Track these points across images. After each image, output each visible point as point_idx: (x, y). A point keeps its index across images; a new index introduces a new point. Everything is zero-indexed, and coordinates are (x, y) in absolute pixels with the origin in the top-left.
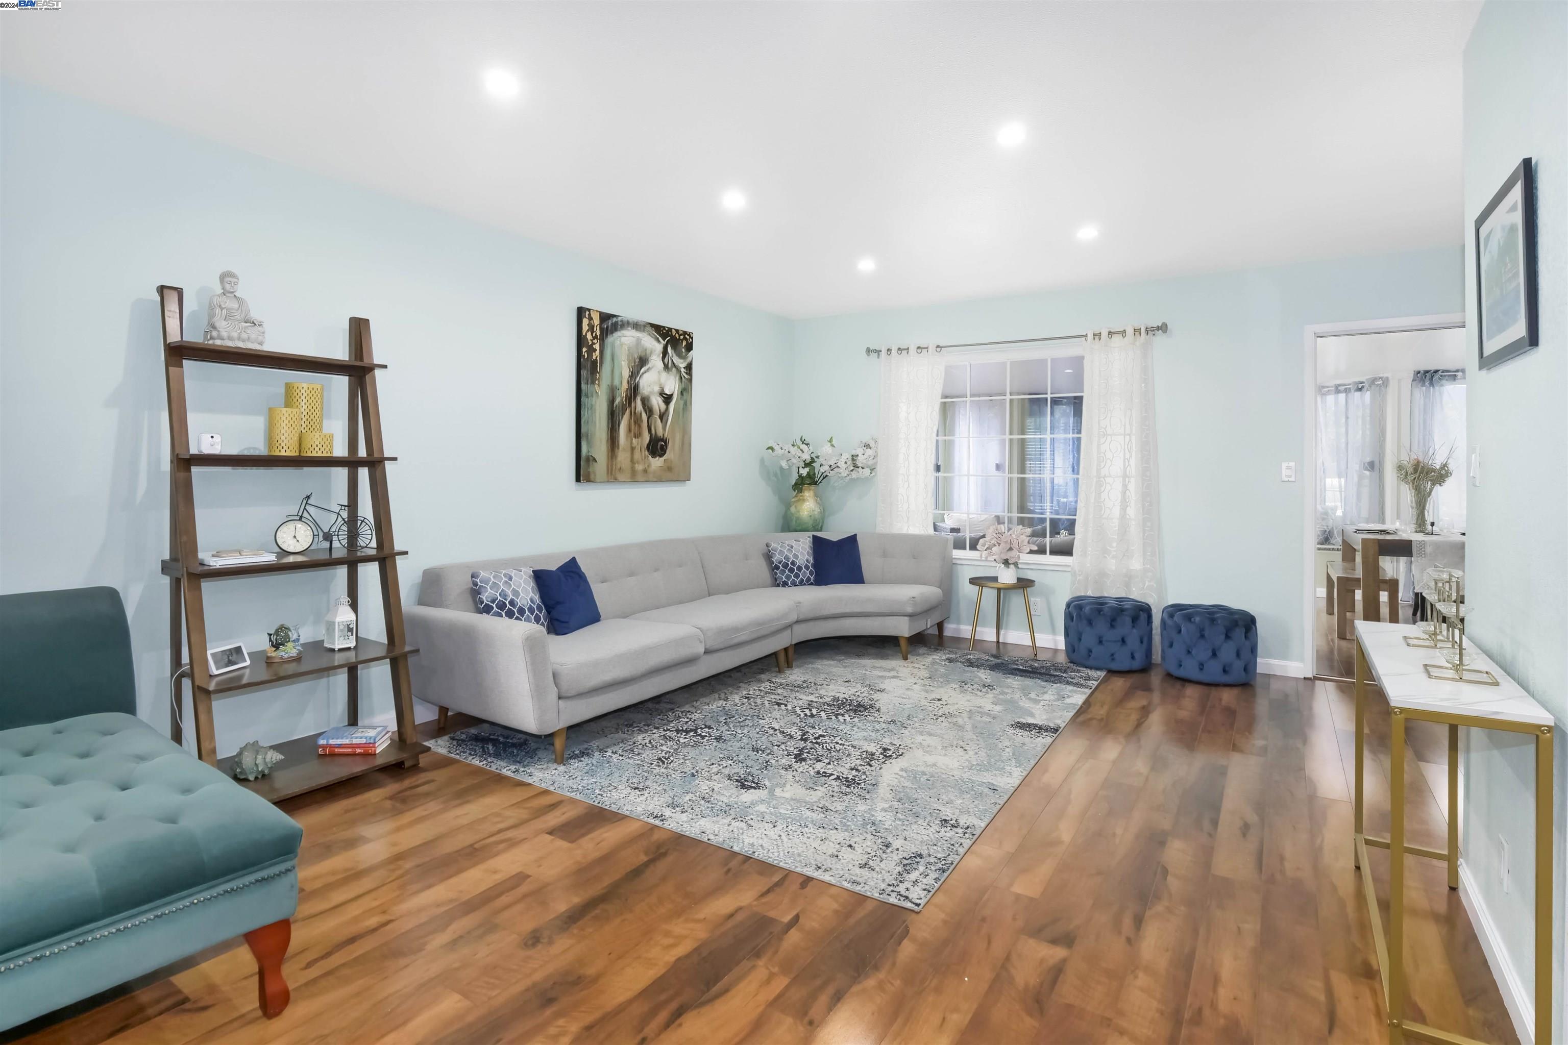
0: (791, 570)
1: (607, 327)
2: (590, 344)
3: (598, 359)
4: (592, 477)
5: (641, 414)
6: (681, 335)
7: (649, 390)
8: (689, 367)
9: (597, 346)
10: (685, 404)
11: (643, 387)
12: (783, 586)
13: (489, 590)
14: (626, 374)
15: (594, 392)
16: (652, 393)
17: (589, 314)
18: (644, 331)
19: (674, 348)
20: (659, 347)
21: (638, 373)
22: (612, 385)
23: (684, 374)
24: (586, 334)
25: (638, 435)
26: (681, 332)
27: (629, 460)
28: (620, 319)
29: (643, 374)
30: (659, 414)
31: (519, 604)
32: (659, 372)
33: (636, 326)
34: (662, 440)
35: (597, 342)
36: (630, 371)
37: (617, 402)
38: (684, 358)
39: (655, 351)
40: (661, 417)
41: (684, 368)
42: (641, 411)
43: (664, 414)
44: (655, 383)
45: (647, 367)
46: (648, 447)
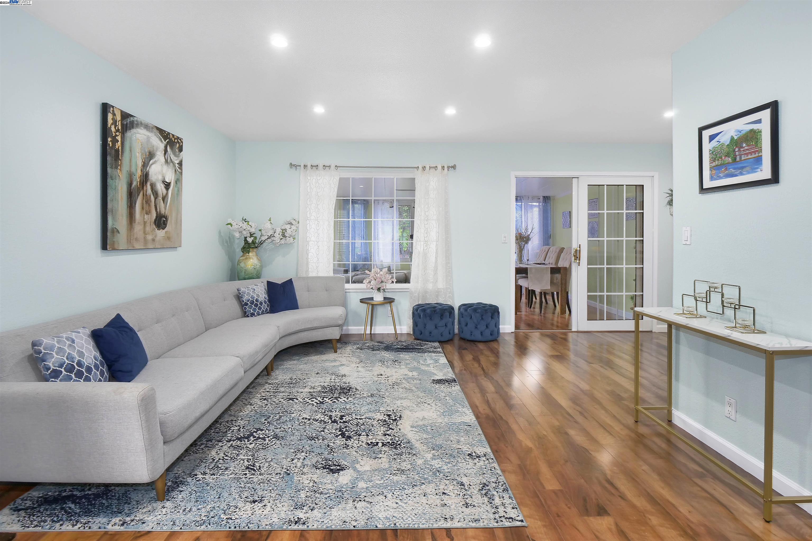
0: (256, 305)
1: (127, 124)
2: (113, 135)
3: (120, 148)
4: (116, 247)
5: (150, 196)
6: (176, 139)
7: (156, 177)
8: (180, 164)
9: (119, 138)
10: (178, 191)
11: (152, 175)
12: (251, 316)
13: (55, 355)
14: (140, 164)
15: (117, 176)
16: (158, 180)
17: (113, 111)
18: (152, 132)
19: (172, 148)
20: (162, 146)
21: (148, 163)
22: (130, 171)
23: (178, 168)
24: (111, 126)
25: (148, 213)
26: (175, 137)
28: (135, 118)
29: (151, 165)
30: (162, 196)
31: (86, 363)
32: (162, 165)
33: (147, 127)
34: (164, 216)
35: (119, 134)
36: (142, 161)
37: (134, 185)
38: (178, 157)
39: (159, 148)
40: (163, 199)
41: (177, 164)
42: (150, 193)
43: (165, 197)
44: (159, 173)
45: (154, 160)
46: (155, 222)
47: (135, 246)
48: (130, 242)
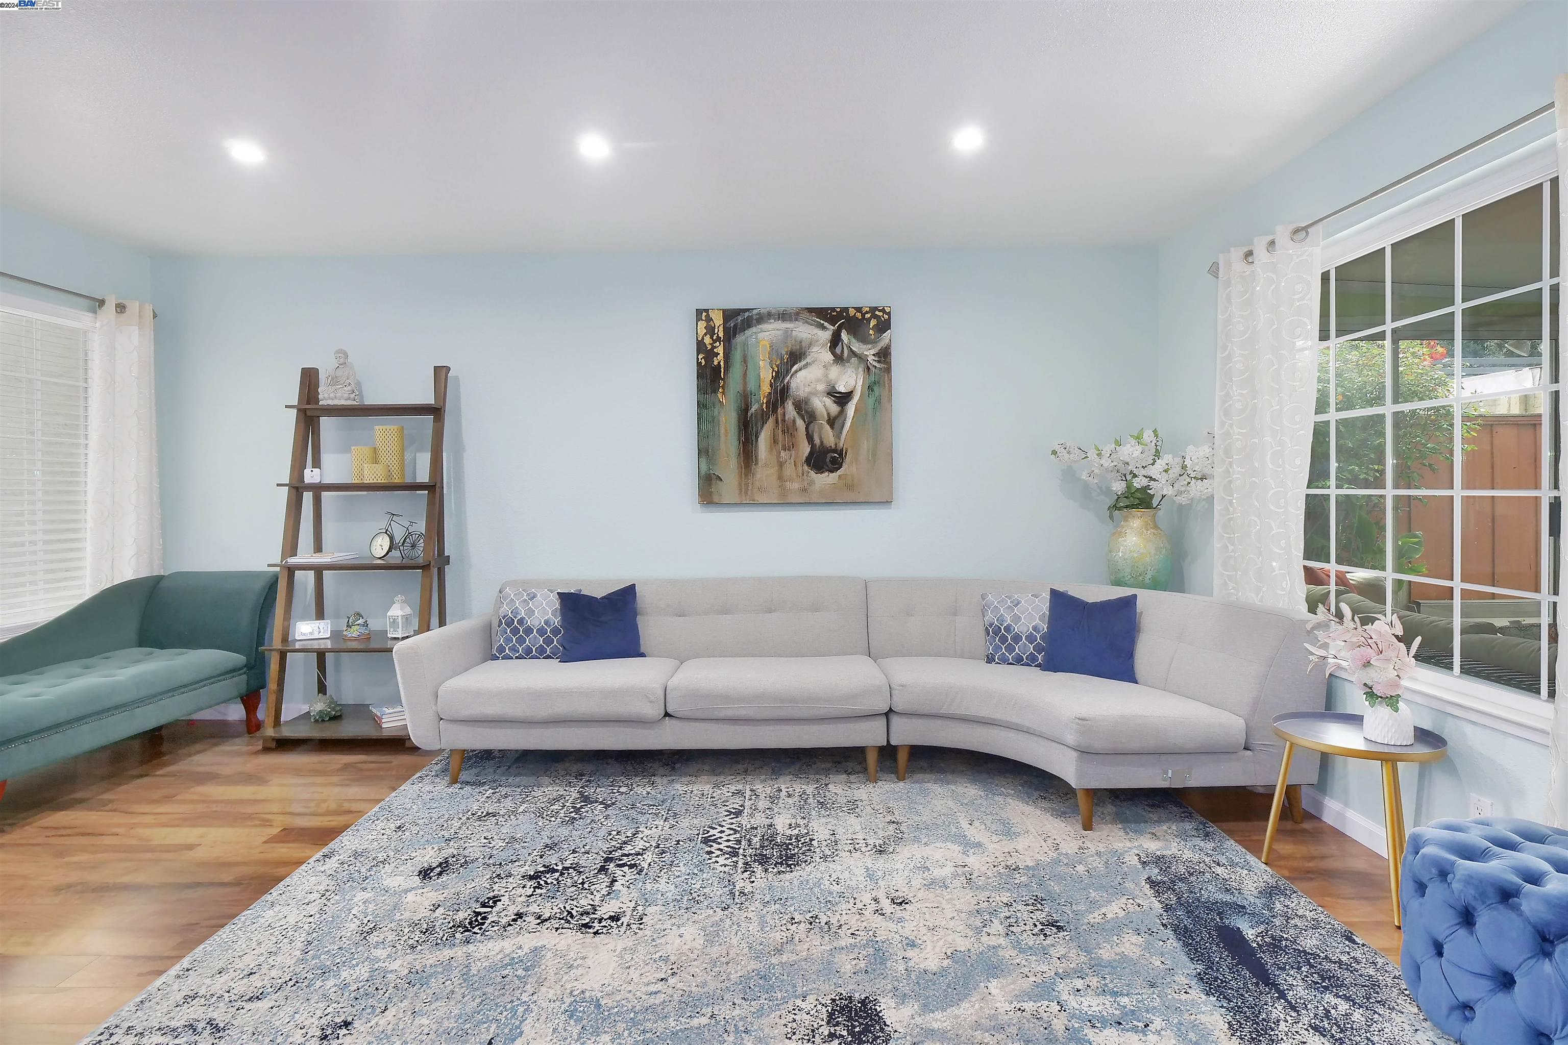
1: (735, 326)
2: (709, 347)
3: (722, 363)
4: (716, 498)
5: (794, 421)
7: (807, 390)
8: (884, 355)
9: (720, 350)
11: (798, 388)
14: (766, 375)
15: (717, 400)
16: (815, 393)
17: (708, 316)
18: (796, 320)
19: (854, 332)
20: (825, 336)
21: (788, 372)
22: (744, 391)
23: (875, 363)
24: (703, 338)
25: (791, 447)
26: (864, 310)
27: (775, 477)
28: (755, 312)
29: (796, 372)
30: (826, 417)
31: (530, 624)
32: (824, 366)
33: (783, 316)
34: (835, 451)
35: (720, 344)
36: (773, 371)
37: (753, 410)
38: (874, 342)
39: (817, 341)
40: (832, 422)
41: (874, 355)
42: (794, 418)
43: (836, 417)
44: (818, 380)
45: (803, 363)
46: (808, 461)
47: (758, 499)
48: (746, 493)
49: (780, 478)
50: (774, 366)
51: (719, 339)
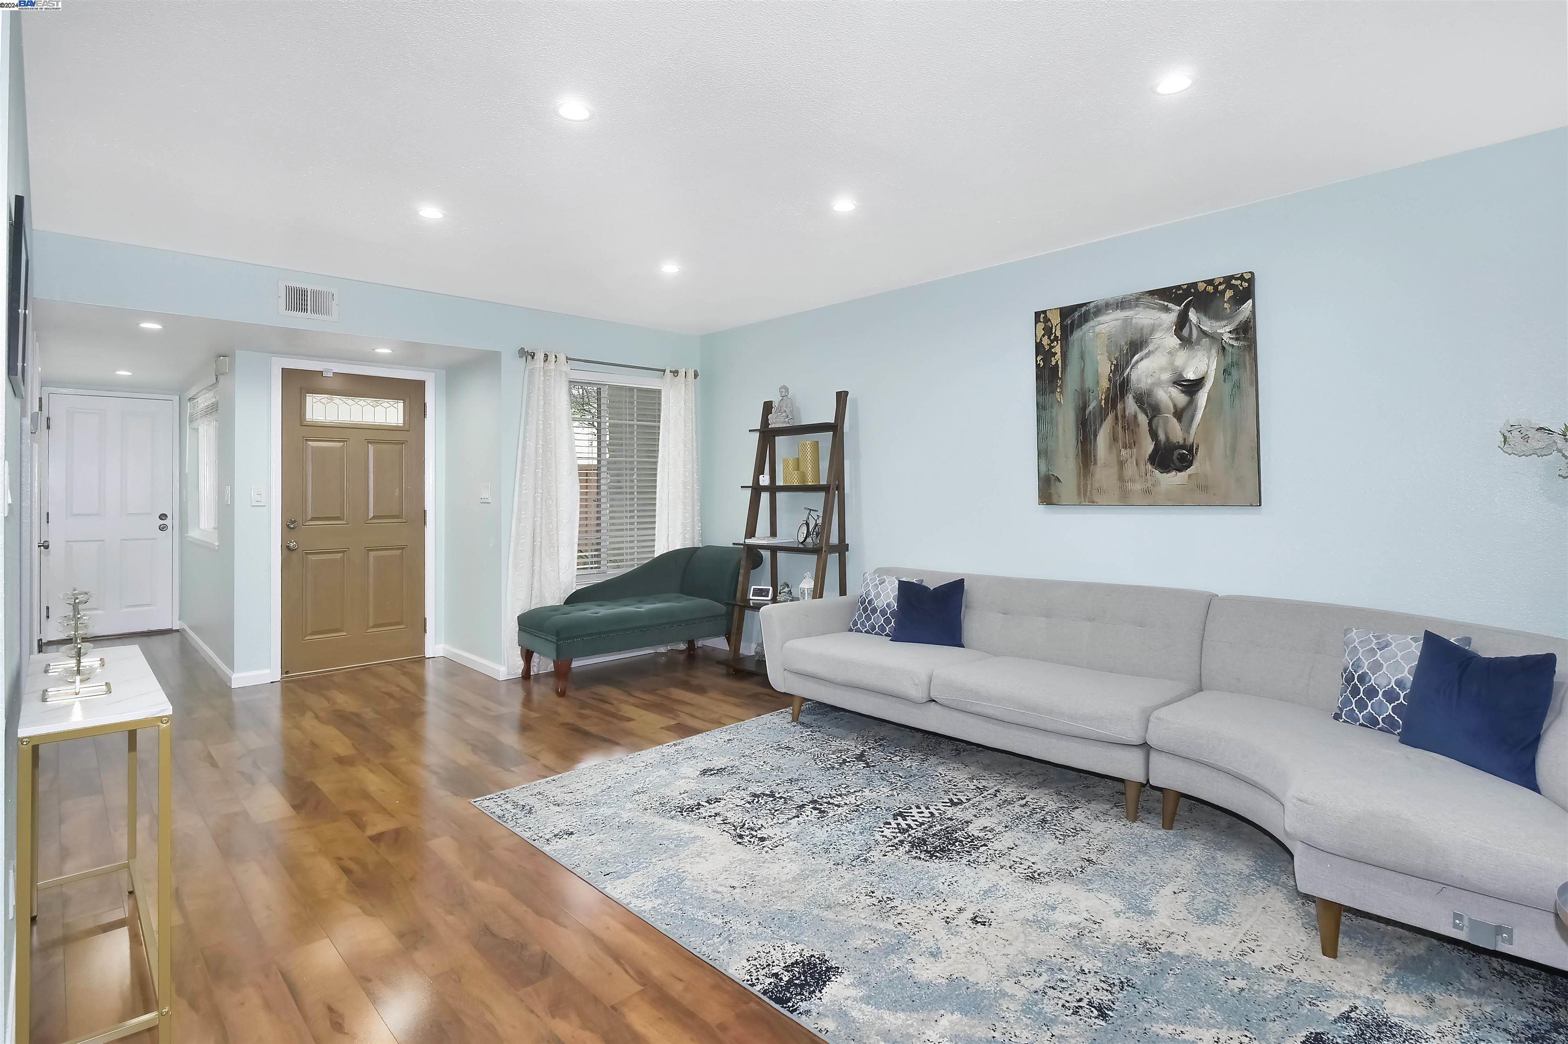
2: (1047, 348)
3: (1060, 363)
4: (1055, 500)
5: (1135, 417)
6: (1220, 284)
7: (1149, 381)
8: (1246, 331)
9: (1057, 349)
11: (1139, 381)
14: (1105, 369)
15: (1055, 400)
16: (1159, 383)
17: (1046, 317)
18: (1137, 306)
19: (1204, 309)
20: (1170, 318)
21: (1128, 363)
22: (1082, 388)
23: (1232, 342)
24: (1041, 340)
25: (1133, 444)
27: (1115, 477)
28: (1092, 305)
29: (1137, 362)
30: (1172, 410)
32: (1169, 353)
33: (1122, 304)
34: (1183, 447)
35: (1057, 343)
36: (1112, 364)
37: (1091, 407)
38: (1230, 317)
39: (1160, 325)
40: (1179, 414)
41: (1230, 332)
42: (1136, 413)
43: (1183, 410)
44: (1163, 369)
45: (1145, 351)
46: (1152, 459)
47: (1096, 500)
48: (1085, 495)
49: (1121, 478)
50: (1113, 359)
51: (1056, 338)
